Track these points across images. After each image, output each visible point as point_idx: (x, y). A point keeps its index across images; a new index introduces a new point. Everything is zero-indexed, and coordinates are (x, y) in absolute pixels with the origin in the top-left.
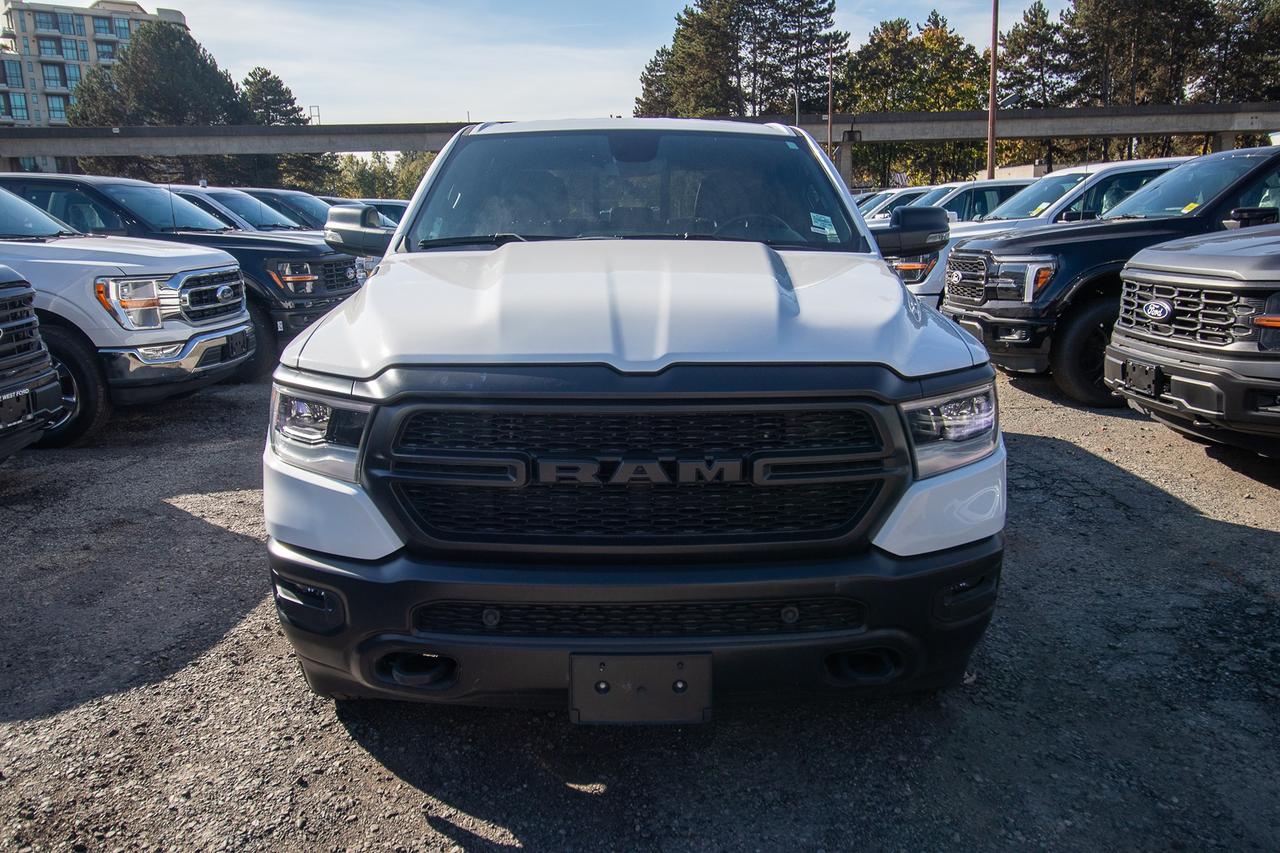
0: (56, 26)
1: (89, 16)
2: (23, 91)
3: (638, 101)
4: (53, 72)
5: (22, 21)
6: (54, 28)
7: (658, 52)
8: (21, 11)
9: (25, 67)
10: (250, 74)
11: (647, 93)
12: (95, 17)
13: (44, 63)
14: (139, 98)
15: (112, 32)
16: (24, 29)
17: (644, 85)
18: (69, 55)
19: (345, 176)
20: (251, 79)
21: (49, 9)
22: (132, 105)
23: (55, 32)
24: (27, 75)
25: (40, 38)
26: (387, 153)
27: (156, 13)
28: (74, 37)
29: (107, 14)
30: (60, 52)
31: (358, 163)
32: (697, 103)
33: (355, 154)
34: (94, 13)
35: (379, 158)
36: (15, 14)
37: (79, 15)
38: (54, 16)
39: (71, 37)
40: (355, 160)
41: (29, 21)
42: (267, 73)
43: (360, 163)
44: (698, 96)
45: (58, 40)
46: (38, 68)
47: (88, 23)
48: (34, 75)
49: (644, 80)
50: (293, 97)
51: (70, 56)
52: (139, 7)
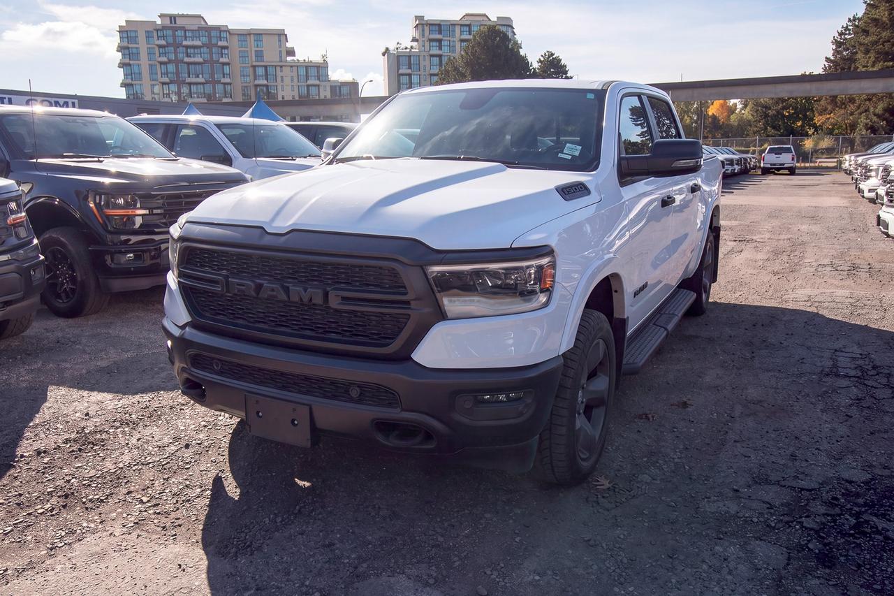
0: (440, 33)
1: (458, 25)
2: (419, 73)
3: (827, 59)
4: (436, 60)
5: (423, 30)
6: (439, 34)
7: (849, 19)
8: (423, 24)
9: (421, 58)
10: (542, 56)
11: (836, 52)
12: (461, 25)
13: (432, 56)
15: (470, 34)
16: (423, 35)
17: (834, 47)
18: (445, 49)
20: (542, 59)
21: (437, 23)
23: (439, 36)
24: (422, 63)
25: (431, 40)
27: (496, 20)
28: (449, 38)
29: (468, 23)
30: (440, 48)
32: (877, 58)
34: (461, 23)
36: (420, 27)
37: (453, 25)
38: (438, 26)
39: (446, 38)
41: (427, 29)
42: (553, 54)
44: (878, 53)
45: (440, 41)
46: (428, 59)
47: (458, 29)
48: (425, 63)
49: (836, 42)
50: (567, 69)
52: (487, 17)
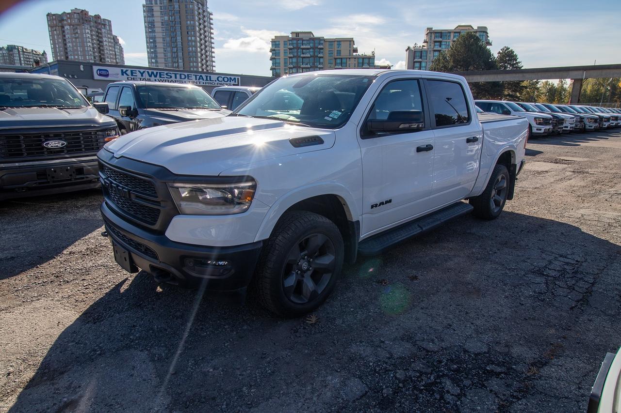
0: (441, 37)
2: (426, 61)
4: (437, 54)
5: (431, 36)
8: (432, 32)
9: (428, 52)
10: (501, 50)
12: (454, 32)
13: (434, 51)
14: (454, 62)
16: (431, 40)
19: (541, 90)
20: (501, 52)
21: (440, 31)
22: (451, 64)
23: (440, 39)
24: (428, 55)
25: (435, 42)
26: (566, 79)
27: (477, 29)
28: (446, 41)
29: (459, 31)
30: (440, 46)
31: (549, 85)
33: (549, 80)
34: (454, 31)
35: (562, 82)
36: (429, 34)
37: (449, 32)
38: (441, 34)
39: (444, 40)
40: (548, 83)
41: (433, 36)
42: (508, 49)
43: (551, 84)
45: (440, 42)
46: (432, 52)
47: (452, 35)
48: (431, 55)
50: (517, 57)
51: (443, 48)
52: (472, 27)
